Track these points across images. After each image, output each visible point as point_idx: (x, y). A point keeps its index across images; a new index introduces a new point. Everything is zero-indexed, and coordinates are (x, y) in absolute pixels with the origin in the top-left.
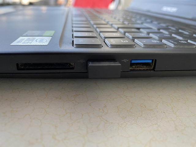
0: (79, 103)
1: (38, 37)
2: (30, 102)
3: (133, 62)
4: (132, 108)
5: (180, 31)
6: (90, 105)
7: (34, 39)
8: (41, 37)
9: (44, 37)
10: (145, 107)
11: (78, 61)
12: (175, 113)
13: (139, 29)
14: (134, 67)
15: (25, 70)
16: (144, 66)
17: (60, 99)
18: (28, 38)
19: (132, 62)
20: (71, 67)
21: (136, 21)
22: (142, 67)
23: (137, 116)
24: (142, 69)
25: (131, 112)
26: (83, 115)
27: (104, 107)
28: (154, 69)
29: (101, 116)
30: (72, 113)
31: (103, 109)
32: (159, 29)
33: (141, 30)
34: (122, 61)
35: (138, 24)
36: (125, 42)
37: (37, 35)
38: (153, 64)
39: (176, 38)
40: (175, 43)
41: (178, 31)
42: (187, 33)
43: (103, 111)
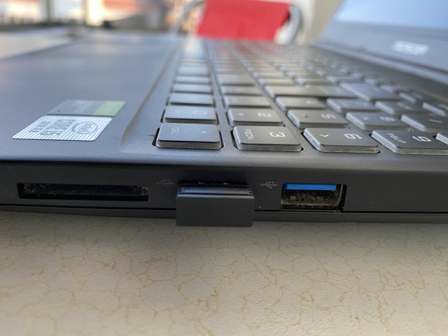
0: (153, 282)
1: (81, 118)
2: (42, 272)
3: (290, 187)
4: (279, 300)
5: (426, 106)
6: (179, 289)
7: (71, 122)
8: (87, 118)
9: (94, 118)
10: (313, 300)
11: (157, 183)
12: (384, 321)
13: (323, 99)
14: (293, 198)
15: (38, 198)
16: (318, 198)
17: (113, 267)
18: (59, 121)
19: (288, 188)
20: (143, 194)
21: (325, 76)
22: (313, 199)
23: (287, 324)
24: (311, 205)
25: (275, 313)
26: (156, 313)
27: (212, 295)
28: (340, 208)
29: (199, 320)
30: (133, 308)
31: (207, 302)
32: (374, 101)
33: (330, 102)
34: (262, 185)
35: (328, 84)
36: (278, 135)
37: (81, 113)
38: (339, 195)
39: (409, 126)
40: (401, 141)
41: (421, 105)
42: (442, 113)
43: (208, 306)
